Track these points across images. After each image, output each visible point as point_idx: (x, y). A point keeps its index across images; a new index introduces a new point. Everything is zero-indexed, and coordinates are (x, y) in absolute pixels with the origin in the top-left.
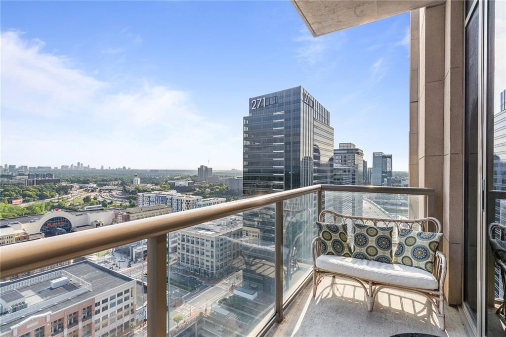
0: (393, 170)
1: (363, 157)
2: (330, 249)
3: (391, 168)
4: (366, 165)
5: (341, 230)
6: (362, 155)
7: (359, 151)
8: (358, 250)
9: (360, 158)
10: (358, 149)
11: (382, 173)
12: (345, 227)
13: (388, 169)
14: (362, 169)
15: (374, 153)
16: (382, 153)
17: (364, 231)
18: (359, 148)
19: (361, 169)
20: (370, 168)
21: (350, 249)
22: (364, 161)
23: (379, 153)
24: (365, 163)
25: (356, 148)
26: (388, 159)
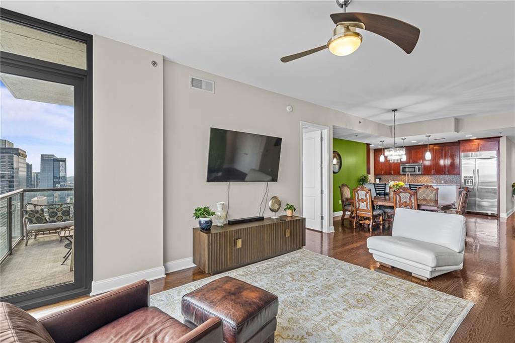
0: (67, 176)
1: (27, 159)
2: (35, 221)
3: (66, 172)
4: (31, 168)
5: (40, 212)
6: (25, 156)
7: (20, 151)
8: (51, 219)
9: (20, 160)
10: (17, 149)
11: (54, 179)
12: (42, 210)
13: (62, 174)
14: (25, 173)
15: (42, 155)
16: (53, 155)
17: (55, 210)
18: (19, 148)
19: (23, 173)
20: (37, 174)
21: (47, 220)
22: (27, 164)
23: (49, 155)
24: (29, 167)
25: (15, 147)
26: (62, 164)
